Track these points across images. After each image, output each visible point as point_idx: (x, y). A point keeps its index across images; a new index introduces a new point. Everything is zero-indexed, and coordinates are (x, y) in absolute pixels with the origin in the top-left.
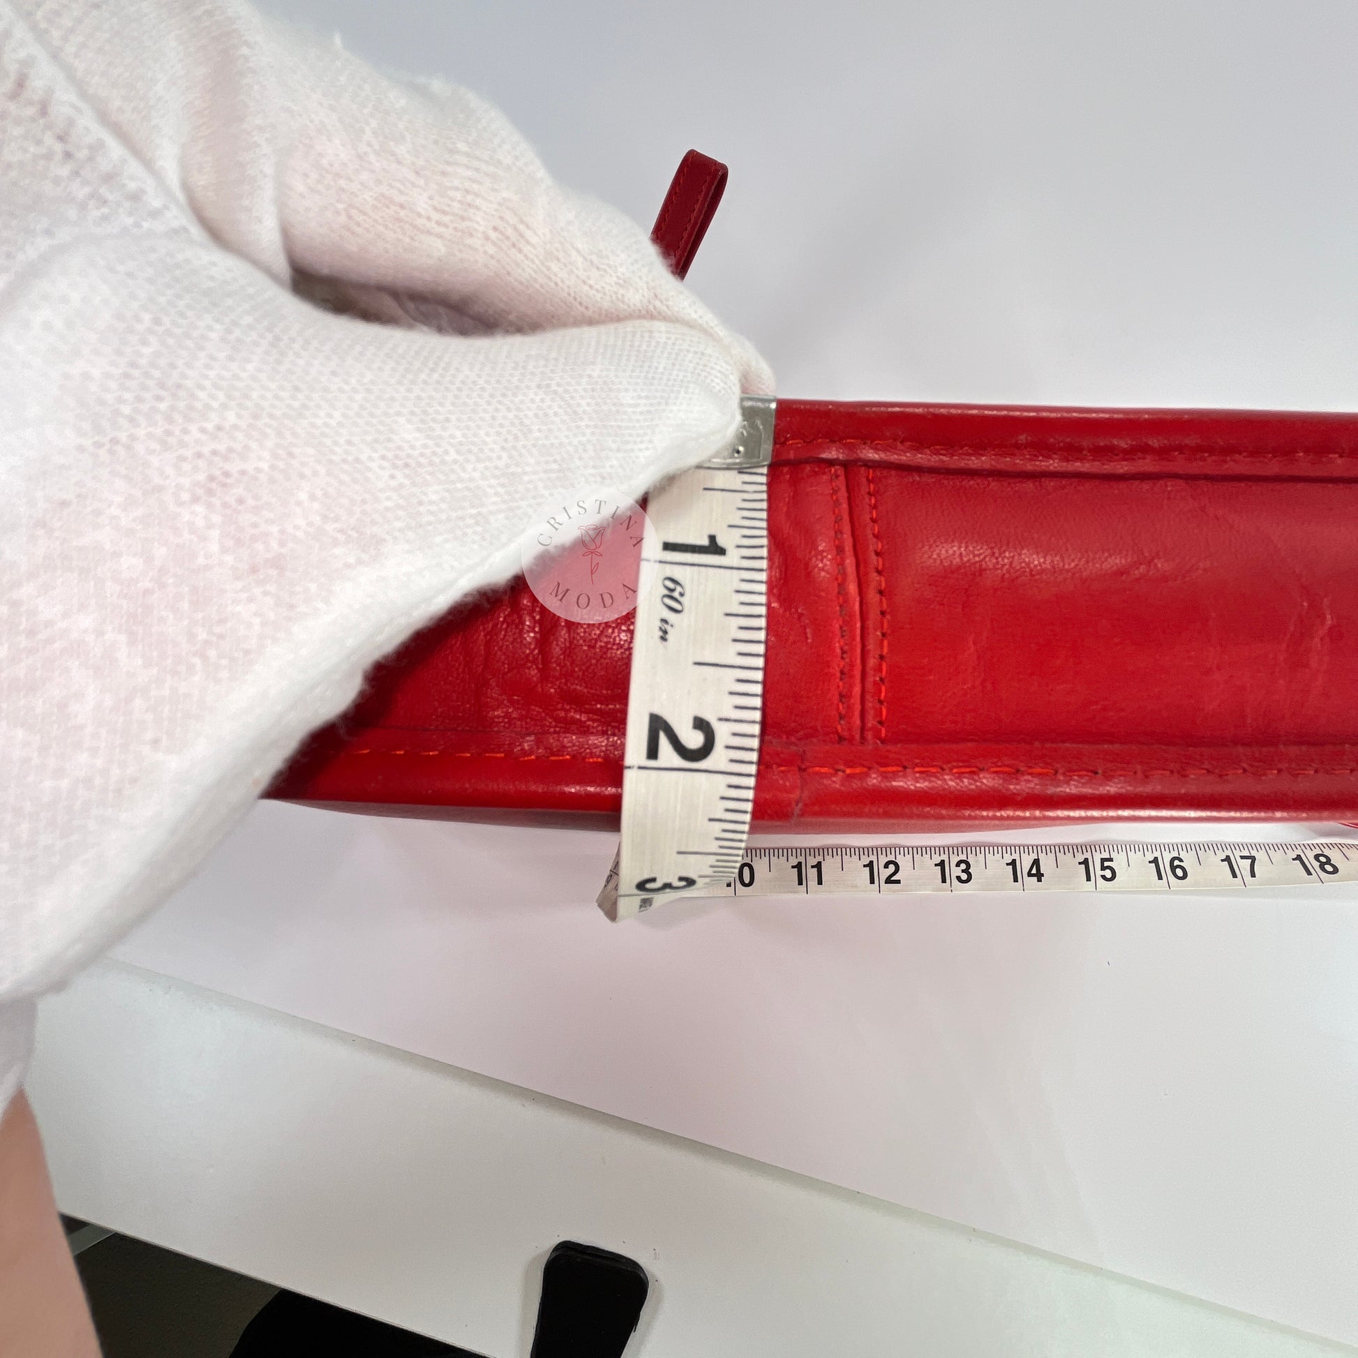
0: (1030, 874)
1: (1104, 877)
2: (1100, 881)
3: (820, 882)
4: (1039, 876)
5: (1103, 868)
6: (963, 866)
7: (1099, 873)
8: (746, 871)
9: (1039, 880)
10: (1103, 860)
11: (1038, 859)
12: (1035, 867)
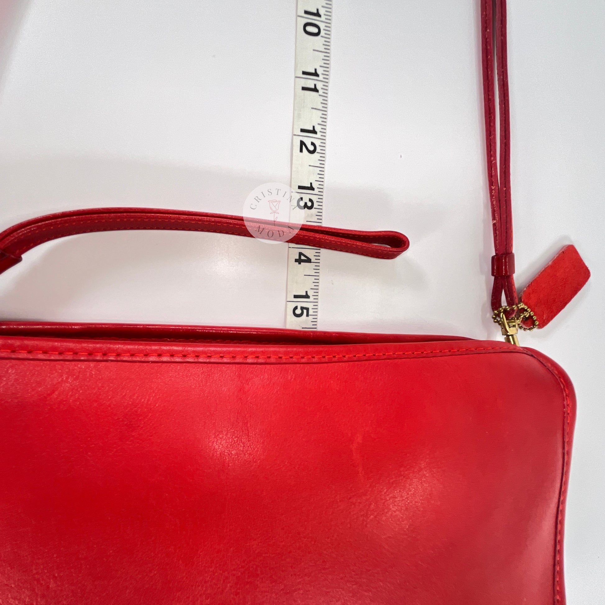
0: (301, 254)
1: (296, 308)
2: (294, 305)
3: (304, 89)
4: (299, 261)
5: (302, 308)
6: (309, 204)
7: (300, 305)
8: (315, 30)
9: (296, 261)
10: (307, 309)
11: (311, 262)
12: (306, 259)
